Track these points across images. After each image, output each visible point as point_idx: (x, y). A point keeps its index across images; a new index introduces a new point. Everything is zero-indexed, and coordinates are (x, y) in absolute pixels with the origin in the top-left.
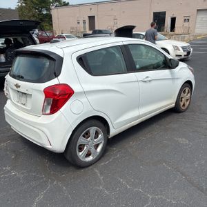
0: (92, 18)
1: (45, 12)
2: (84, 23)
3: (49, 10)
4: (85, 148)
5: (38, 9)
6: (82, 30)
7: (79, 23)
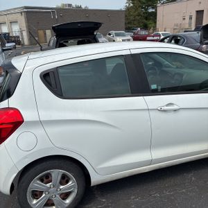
0: (200, 13)
1: (151, 10)
2: (191, 18)
3: (155, 7)
4: (44, 195)
5: (144, 8)
6: (187, 26)
7: (184, 19)
